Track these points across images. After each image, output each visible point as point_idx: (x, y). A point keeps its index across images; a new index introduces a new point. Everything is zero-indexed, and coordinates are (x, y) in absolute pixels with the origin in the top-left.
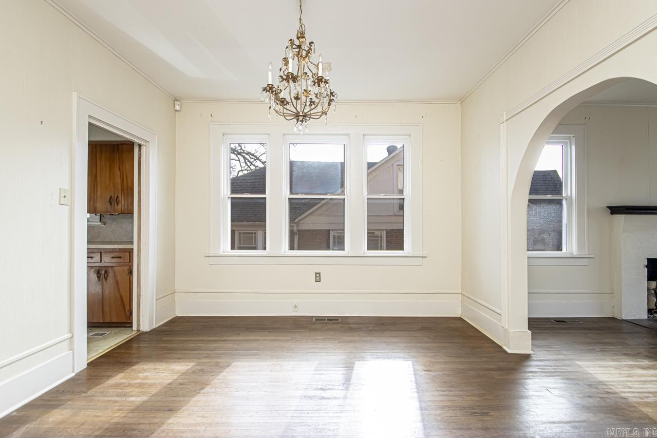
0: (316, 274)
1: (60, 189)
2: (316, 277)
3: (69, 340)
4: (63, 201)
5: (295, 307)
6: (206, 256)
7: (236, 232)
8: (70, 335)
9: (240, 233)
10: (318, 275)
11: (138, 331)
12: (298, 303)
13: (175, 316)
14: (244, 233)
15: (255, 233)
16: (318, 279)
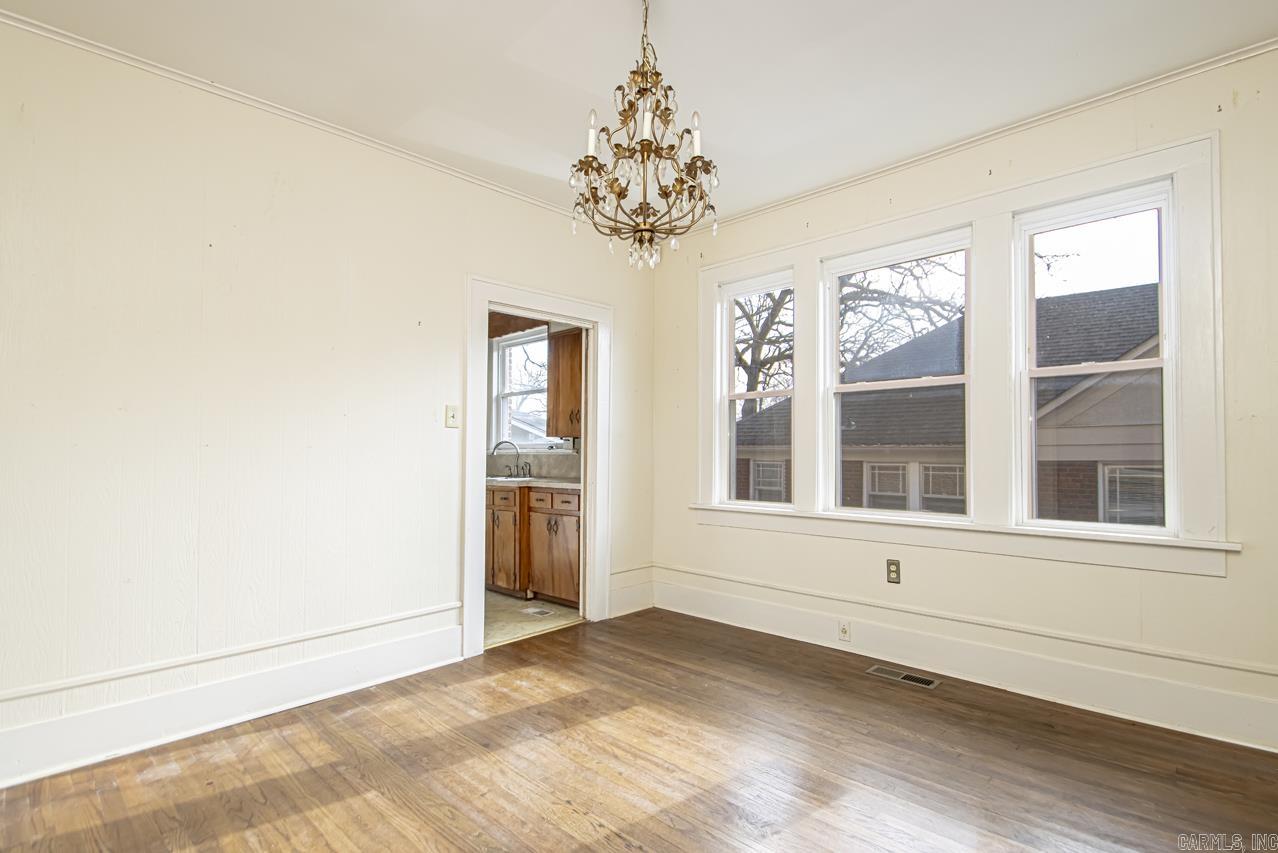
0: (890, 563)
1: (447, 407)
2: (889, 572)
3: (457, 610)
4: (451, 422)
5: (844, 631)
6: (691, 509)
7: (865, 465)
8: (458, 604)
9: (873, 468)
10: (893, 568)
11: (584, 618)
12: (849, 623)
13: (651, 606)
14: (880, 468)
15: (904, 468)
16: (893, 575)
